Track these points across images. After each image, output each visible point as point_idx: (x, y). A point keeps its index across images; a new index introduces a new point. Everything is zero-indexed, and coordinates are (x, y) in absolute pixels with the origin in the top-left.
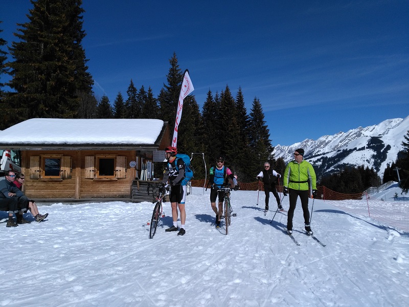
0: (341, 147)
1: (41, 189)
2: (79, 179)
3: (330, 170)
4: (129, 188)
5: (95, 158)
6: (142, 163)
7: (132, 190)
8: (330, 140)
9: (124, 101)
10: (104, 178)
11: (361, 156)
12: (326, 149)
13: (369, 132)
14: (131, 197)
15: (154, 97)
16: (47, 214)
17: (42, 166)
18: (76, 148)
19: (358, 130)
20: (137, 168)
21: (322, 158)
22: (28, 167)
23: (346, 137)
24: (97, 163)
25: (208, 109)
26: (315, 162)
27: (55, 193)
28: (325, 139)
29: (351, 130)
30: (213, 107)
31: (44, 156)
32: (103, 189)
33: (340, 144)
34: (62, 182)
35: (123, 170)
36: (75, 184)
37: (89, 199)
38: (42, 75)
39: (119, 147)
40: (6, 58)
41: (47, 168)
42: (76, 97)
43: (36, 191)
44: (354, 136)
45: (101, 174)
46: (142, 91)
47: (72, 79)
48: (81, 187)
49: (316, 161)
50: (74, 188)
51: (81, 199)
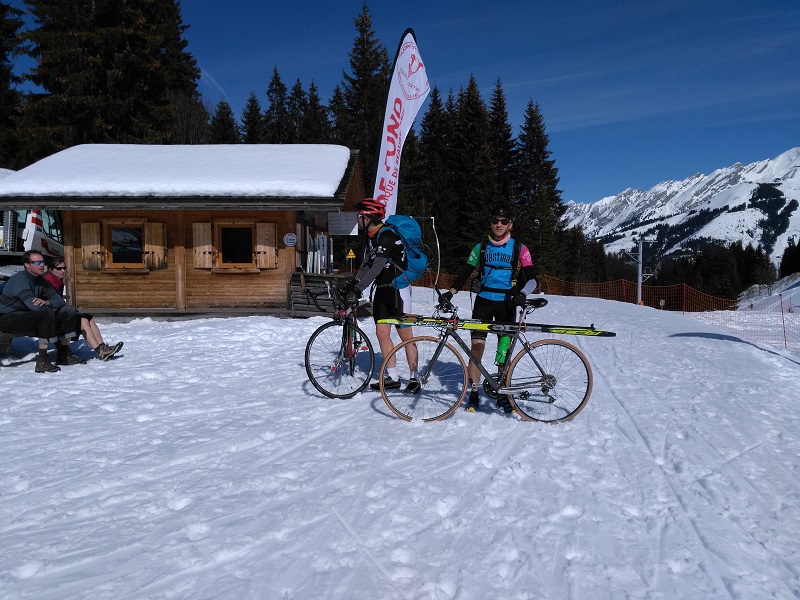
0: (696, 204)
1: (108, 290)
2: (183, 270)
3: (672, 251)
4: (285, 290)
5: (213, 227)
6: (309, 236)
7: (290, 293)
8: (676, 189)
9: (262, 112)
10: (233, 267)
11: (736, 224)
12: (667, 210)
13: (755, 175)
14: (289, 308)
15: (321, 103)
16: (121, 345)
17: (105, 242)
18: (173, 206)
19: (734, 170)
20: (300, 248)
21: (658, 227)
22: (77, 244)
23: (708, 184)
24: (216, 238)
25: (431, 127)
26: (643, 236)
27: (136, 297)
28: (665, 189)
29: (719, 171)
30: (442, 122)
31: (109, 223)
32: (233, 290)
33: (695, 198)
34: (149, 276)
35: (270, 251)
36: (174, 279)
37: (205, 310)
38: (95, 56)
39: (261, 204)
40: (22, 23)
41: (118, 248)
42: (167, 103)
43: (97, 293)
44: (725, 181)
45: (225, 260)
46: (298, 91)
47: (157, 64)
48: (187, 285)
49: (646, 234)
50: (174, 288)
51: (188, 311)
